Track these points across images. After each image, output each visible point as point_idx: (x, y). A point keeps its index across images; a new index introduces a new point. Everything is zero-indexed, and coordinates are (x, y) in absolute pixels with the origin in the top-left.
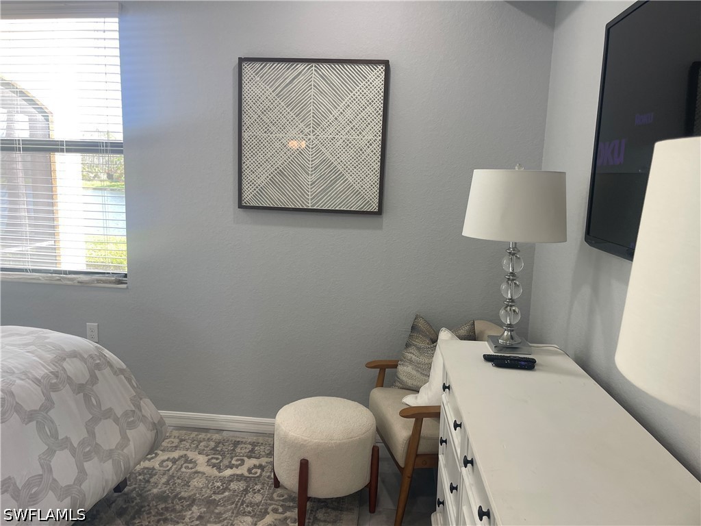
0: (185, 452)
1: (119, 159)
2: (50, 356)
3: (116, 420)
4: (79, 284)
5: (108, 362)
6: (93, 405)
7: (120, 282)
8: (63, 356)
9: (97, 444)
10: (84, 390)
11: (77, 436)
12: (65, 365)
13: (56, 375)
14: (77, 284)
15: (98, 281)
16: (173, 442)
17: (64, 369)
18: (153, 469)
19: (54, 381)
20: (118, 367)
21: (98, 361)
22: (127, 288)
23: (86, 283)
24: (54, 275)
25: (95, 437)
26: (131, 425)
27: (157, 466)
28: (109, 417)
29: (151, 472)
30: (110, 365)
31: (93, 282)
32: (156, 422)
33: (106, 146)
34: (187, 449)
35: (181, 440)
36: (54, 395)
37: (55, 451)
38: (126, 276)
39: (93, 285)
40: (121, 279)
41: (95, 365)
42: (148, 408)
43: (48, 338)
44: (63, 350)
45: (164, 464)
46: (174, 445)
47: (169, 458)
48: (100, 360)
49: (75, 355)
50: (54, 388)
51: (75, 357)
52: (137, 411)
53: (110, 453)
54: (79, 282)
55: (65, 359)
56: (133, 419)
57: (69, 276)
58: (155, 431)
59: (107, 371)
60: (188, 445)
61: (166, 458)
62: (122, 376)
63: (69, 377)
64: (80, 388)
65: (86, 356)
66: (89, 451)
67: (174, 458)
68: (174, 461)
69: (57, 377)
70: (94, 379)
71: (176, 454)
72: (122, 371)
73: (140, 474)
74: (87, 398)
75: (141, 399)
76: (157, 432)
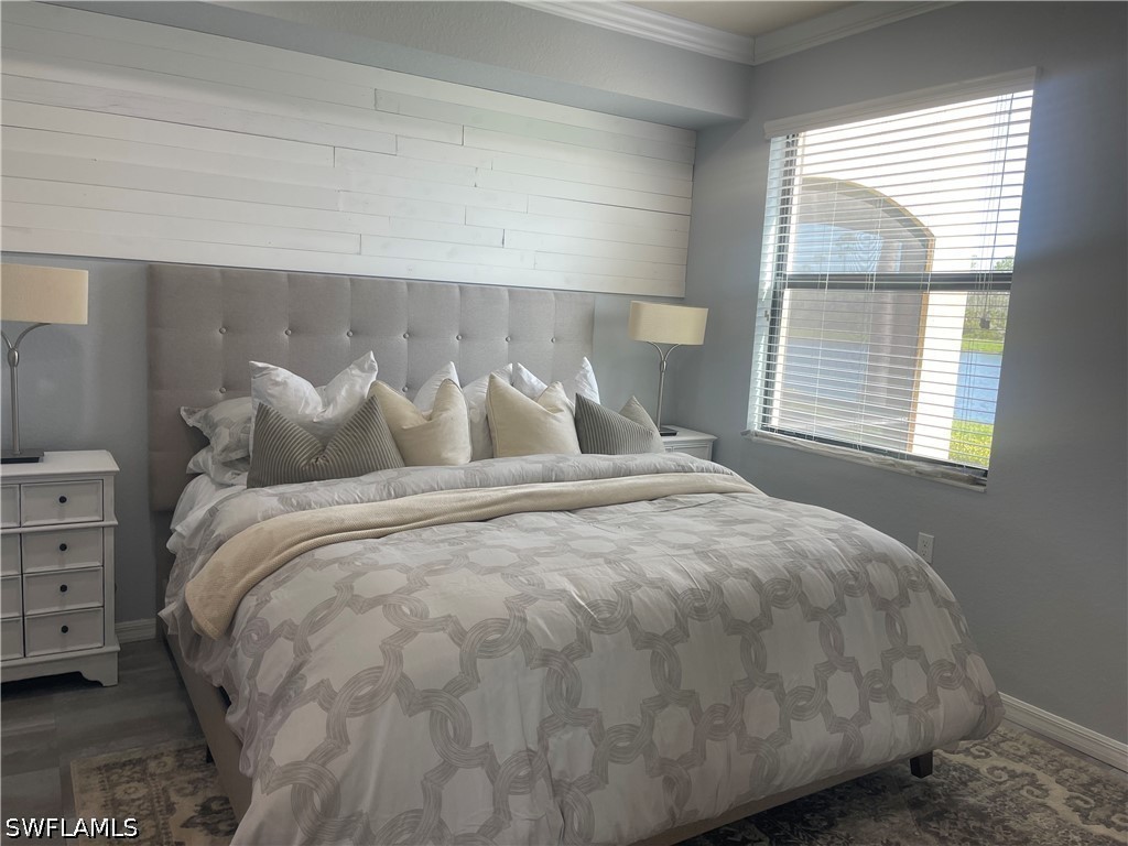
0: (1033, 770)
1: (1003, 298)
2: (853, 551)
3: (925, 666)
4: (918, 475)
5: (929, 584)
6: (897, 633)
7: (976, 482)
8: (869, 556)
9: (892, 685)
10: (889, 608)
11: (868, 663)
12: (869, 567)
13: (856, 577)
14: (914, 474)
15: (945, 475)
16: (1019, 749)
17: (866, 572)
18: (977, 771)
19: (852, 582)
20: (943, 595)
21: (914, 578)
22: (985, 492)
23: (929, 475)
24: (887, 457)
25: (891, 675)
26: (947, 683)
27: (984, 770)
28: (916, 658)
29: (974, 774)
30: (931, 588)
31: (935, 474)
32: (987, 695)
33: (987, 280)
34: (1039, 768)
35: (1033, 752)
36: (847, 599)
37: (836, 669)
38: (985, 473)
39: (935, 479)
40: (977, 477)
41: (910, 583)
42: (978, 671)
43: (856, 529)
44: (871, 548)
45: (996, 772)
46: (1019, 753)
47: (1005, 768)
48: (918, 577)
49: (885, 559)
50: (850, 590)
51: (885, 562)
52: (958, 666)
53: (908, 707)
54: (917, 472)
55: (871, 561)
56: (949, 674)
57: (906, 462)
58: (983, 707)
59: (925, 595)
60: (1042, 763)
61: (1002, 765)
62: (946, 611)
63: (871, 585)
64: (882, 604)
65: (899, 567)
66: (880, 689)
67: (1013, 771)
68: (1013, 775)
69: (856, 579)
70: (903, 600)
71: (1019, 767)
72: (947, 604)
73: (955, 770)
74: (890, 620)
75: (969, 653)
76: (985, 710)
